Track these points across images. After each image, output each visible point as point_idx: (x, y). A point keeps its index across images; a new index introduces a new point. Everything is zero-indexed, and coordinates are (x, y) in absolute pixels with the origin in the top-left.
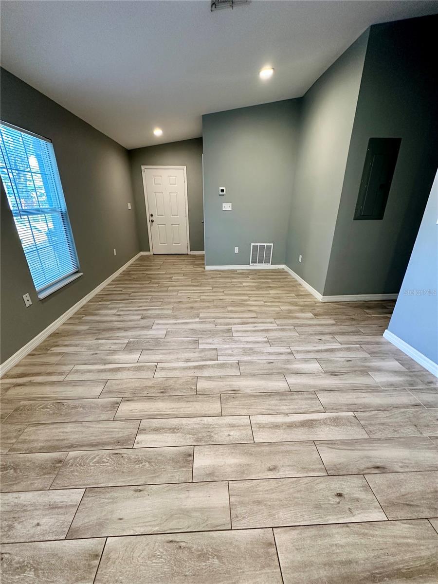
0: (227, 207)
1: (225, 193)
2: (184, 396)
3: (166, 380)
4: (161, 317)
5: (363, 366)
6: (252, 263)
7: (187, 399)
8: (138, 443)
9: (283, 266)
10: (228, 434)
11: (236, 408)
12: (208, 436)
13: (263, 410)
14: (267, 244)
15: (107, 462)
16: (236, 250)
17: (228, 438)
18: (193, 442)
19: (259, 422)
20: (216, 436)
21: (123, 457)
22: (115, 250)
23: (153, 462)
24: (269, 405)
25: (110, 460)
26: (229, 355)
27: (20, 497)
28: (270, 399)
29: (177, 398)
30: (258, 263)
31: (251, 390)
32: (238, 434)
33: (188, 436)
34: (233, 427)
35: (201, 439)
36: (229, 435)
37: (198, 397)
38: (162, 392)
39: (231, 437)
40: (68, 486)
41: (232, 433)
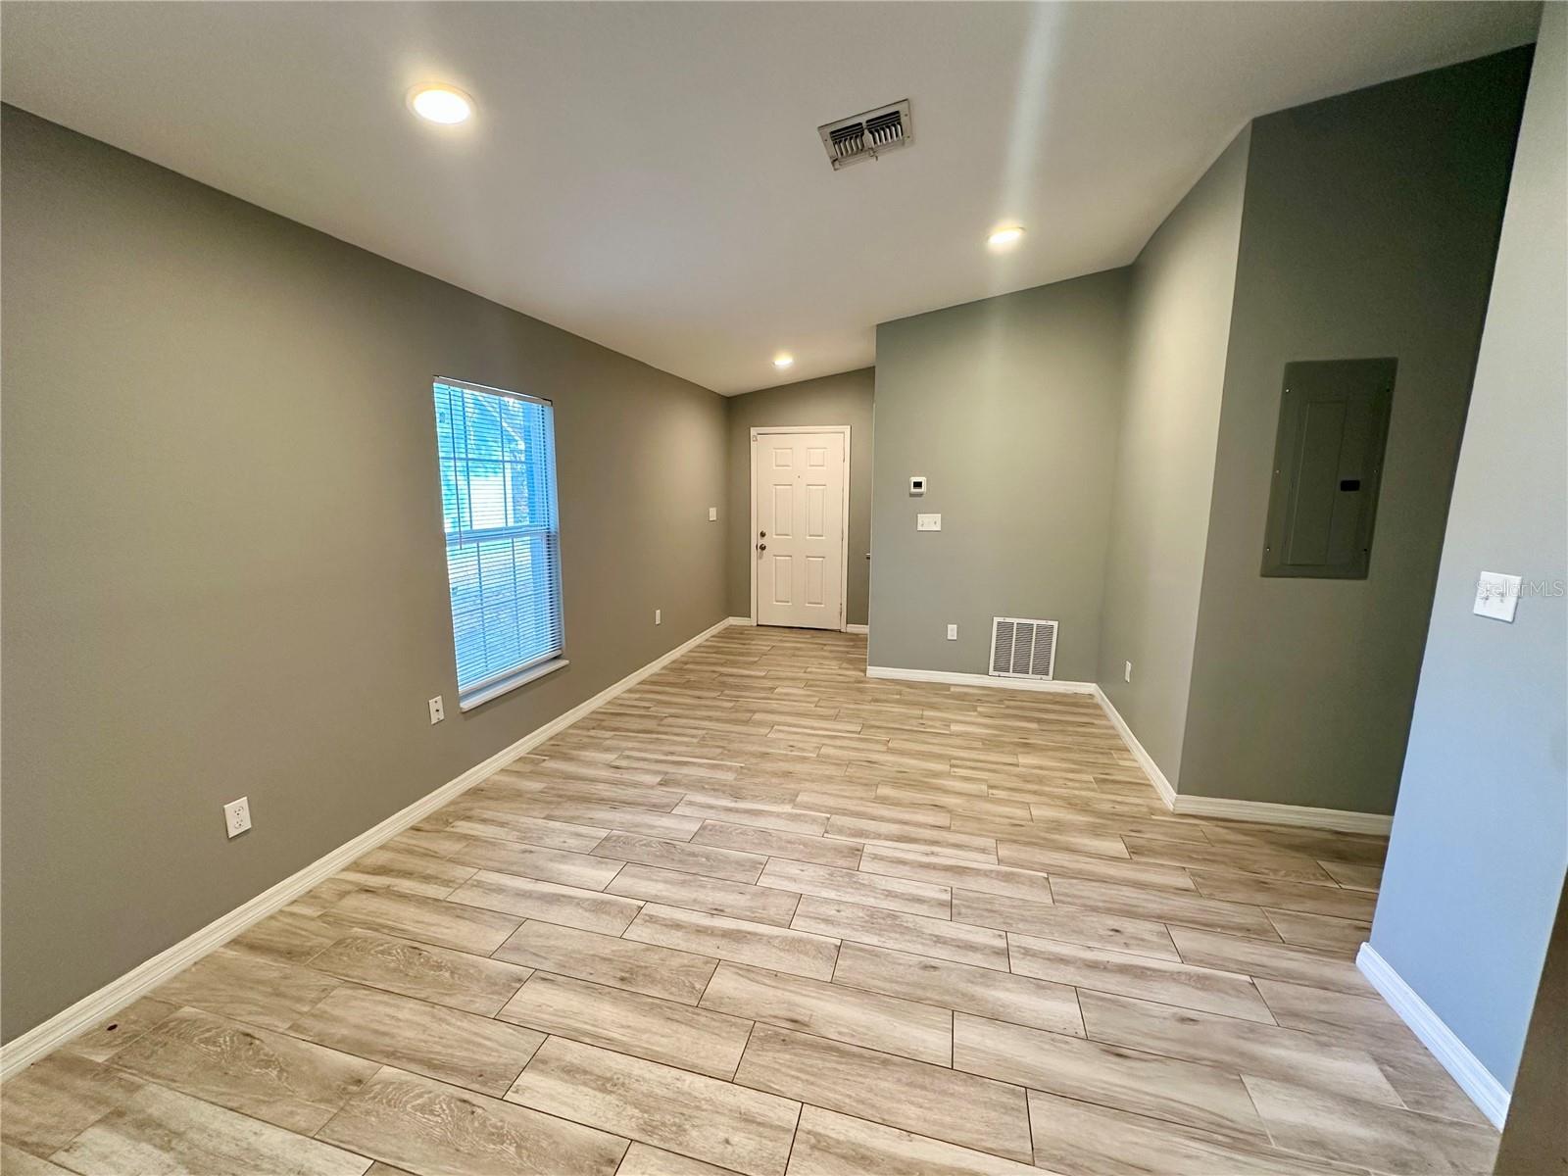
0: (929, 522)
1: (923, 489)
2: (669, 1004)
3: (648, 950)
4: (704, 788)
5: (1231, 1051)
6: (995, 669)
7: (669, 1013)
8: (517, 1092)
9: (1089, 688)
10: (727, 1136)
11: (778, 1070)
12: (675, 1124)
13: (847, 1101)
14: (1043, 622)
15: (439, 1116)
16: (952, 631)
17: (719, 1148)
18: (633, 1130)
19: (820, 1130)
20: (694, 1133)
21: (473, 1113)
22: (658, 612)
23: (526, 1149)
24: (870, 1090)
25: (447, 1112)
26: (823, 920)
27: (262, 1134)
28: (883, 1073)
29: (646, 1004)
30: (1014, 672)
31: (840, 1033)
32: (751, 1145)
33: (631, 1111)
34: (746, 1120)
35: (655, 1127)
36: (727, 1141)
37: (698, 1014)
38: (622, 979)
39: (730, 1148)
40: (348, 1143)
41: (735, 1139)
